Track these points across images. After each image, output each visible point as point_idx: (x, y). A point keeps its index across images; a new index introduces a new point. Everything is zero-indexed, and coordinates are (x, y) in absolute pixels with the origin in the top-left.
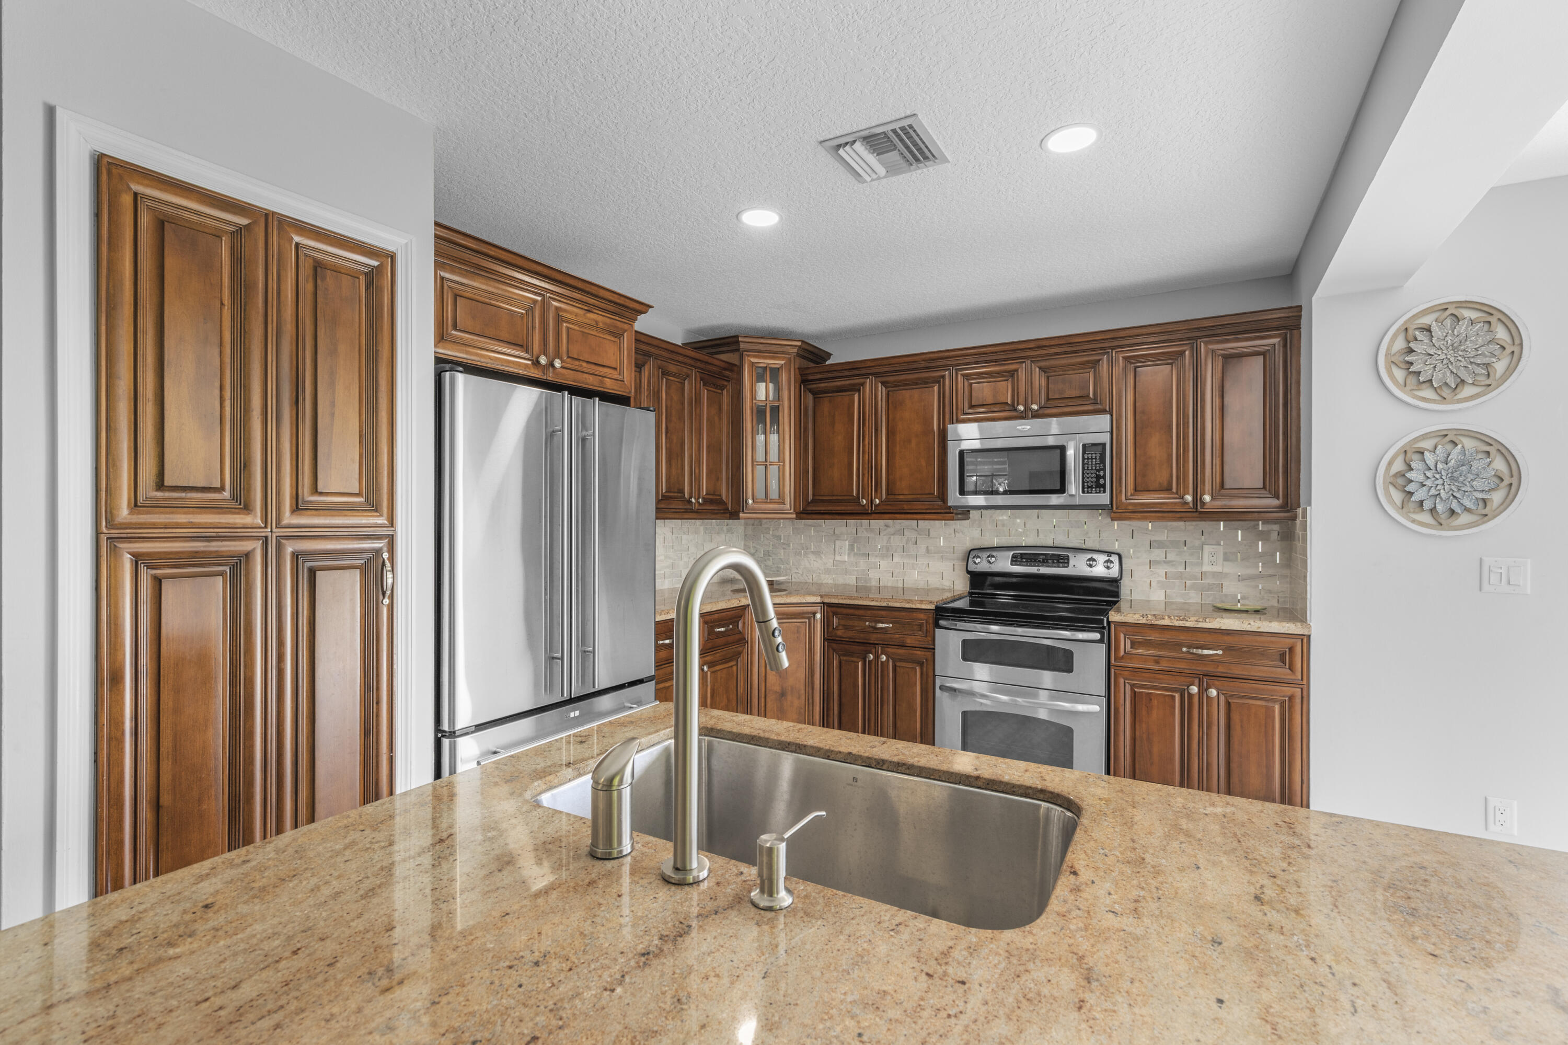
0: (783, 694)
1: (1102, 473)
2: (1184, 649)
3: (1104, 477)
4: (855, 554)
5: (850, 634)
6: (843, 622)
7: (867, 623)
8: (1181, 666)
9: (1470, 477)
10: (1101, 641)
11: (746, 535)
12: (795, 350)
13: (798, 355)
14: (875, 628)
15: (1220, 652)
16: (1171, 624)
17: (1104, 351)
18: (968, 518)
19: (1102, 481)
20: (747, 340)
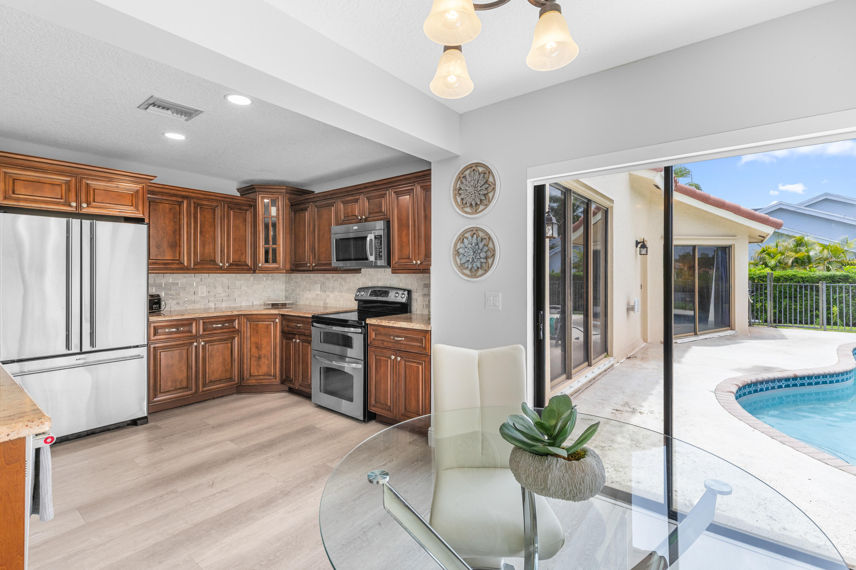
0: (259, 358)
1: (381, 250)
2: (392, 337)
3: (382, 252)
4: (322, 291)
5: (289, 329)
6: (287, 323)
7: (294, 324)
8: (390, 345)
9: (479, 251)
10: (361, 333)
11: (286, 281)
12: (285, 191)
13: (287, 193)
14: (296, 326)
15: (403, 339)
16: (385, 325)
17: (387, 189)
18: (360, 273)
19: (381, 254)
20: (258, 187)
